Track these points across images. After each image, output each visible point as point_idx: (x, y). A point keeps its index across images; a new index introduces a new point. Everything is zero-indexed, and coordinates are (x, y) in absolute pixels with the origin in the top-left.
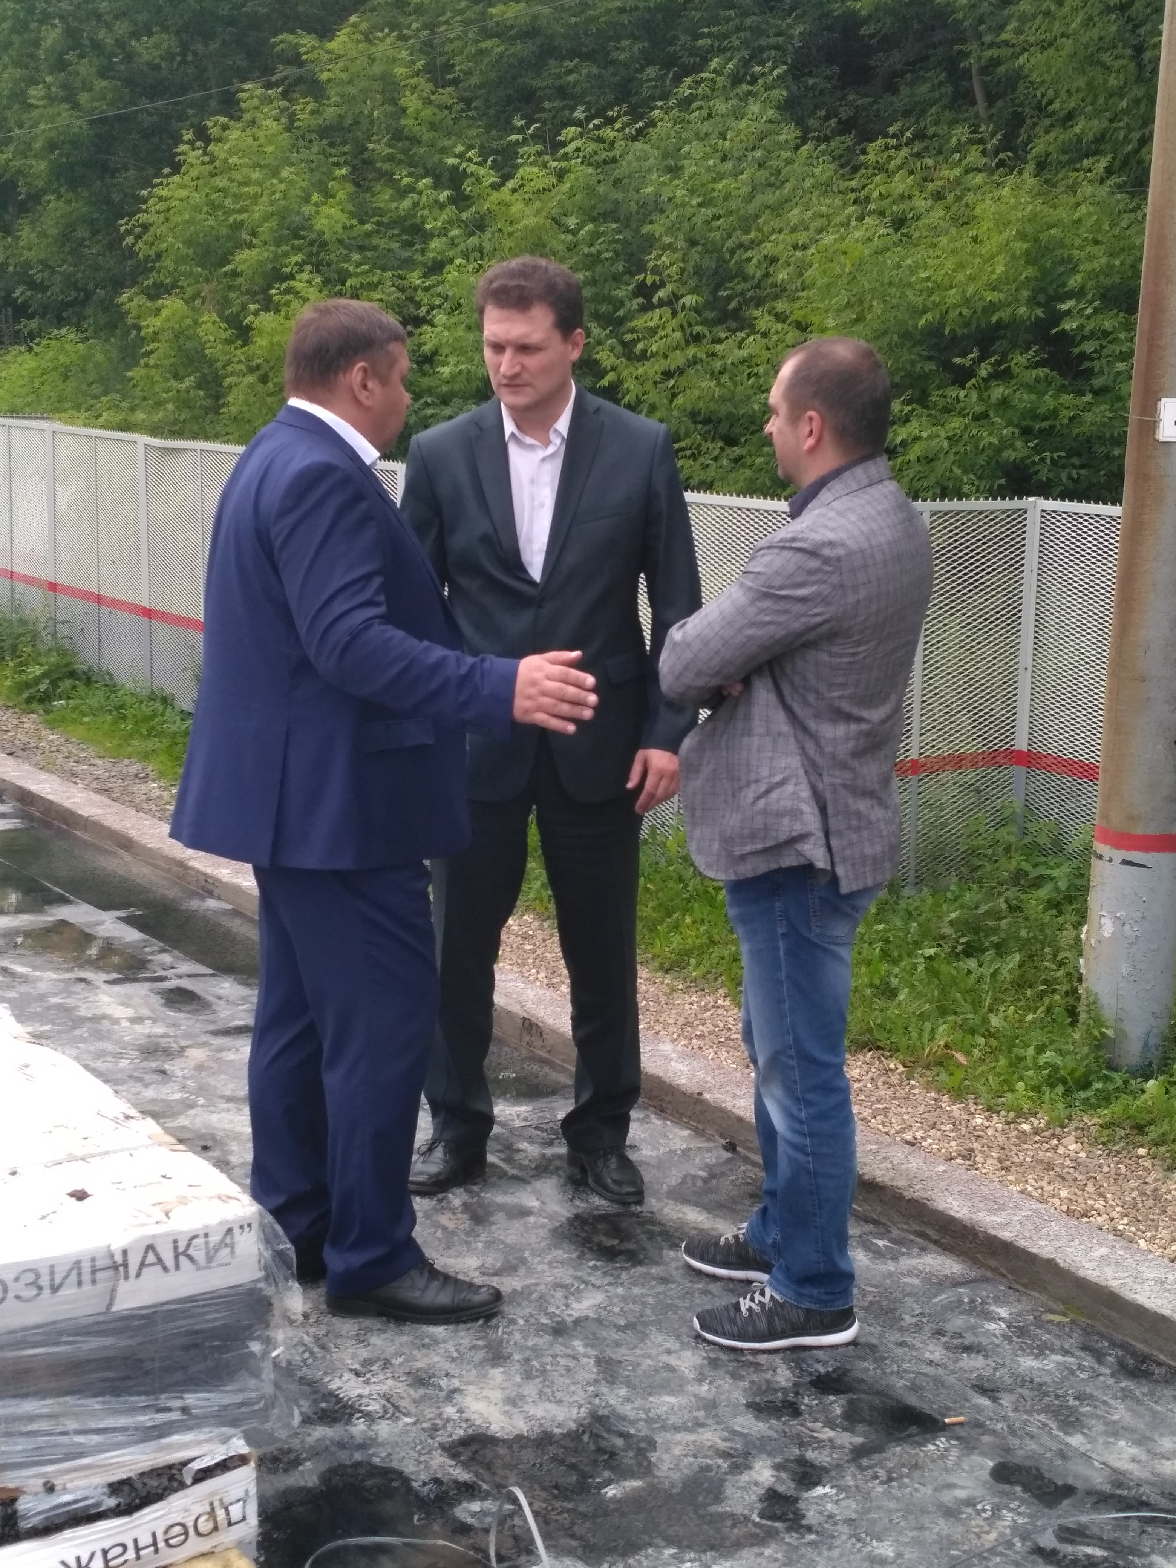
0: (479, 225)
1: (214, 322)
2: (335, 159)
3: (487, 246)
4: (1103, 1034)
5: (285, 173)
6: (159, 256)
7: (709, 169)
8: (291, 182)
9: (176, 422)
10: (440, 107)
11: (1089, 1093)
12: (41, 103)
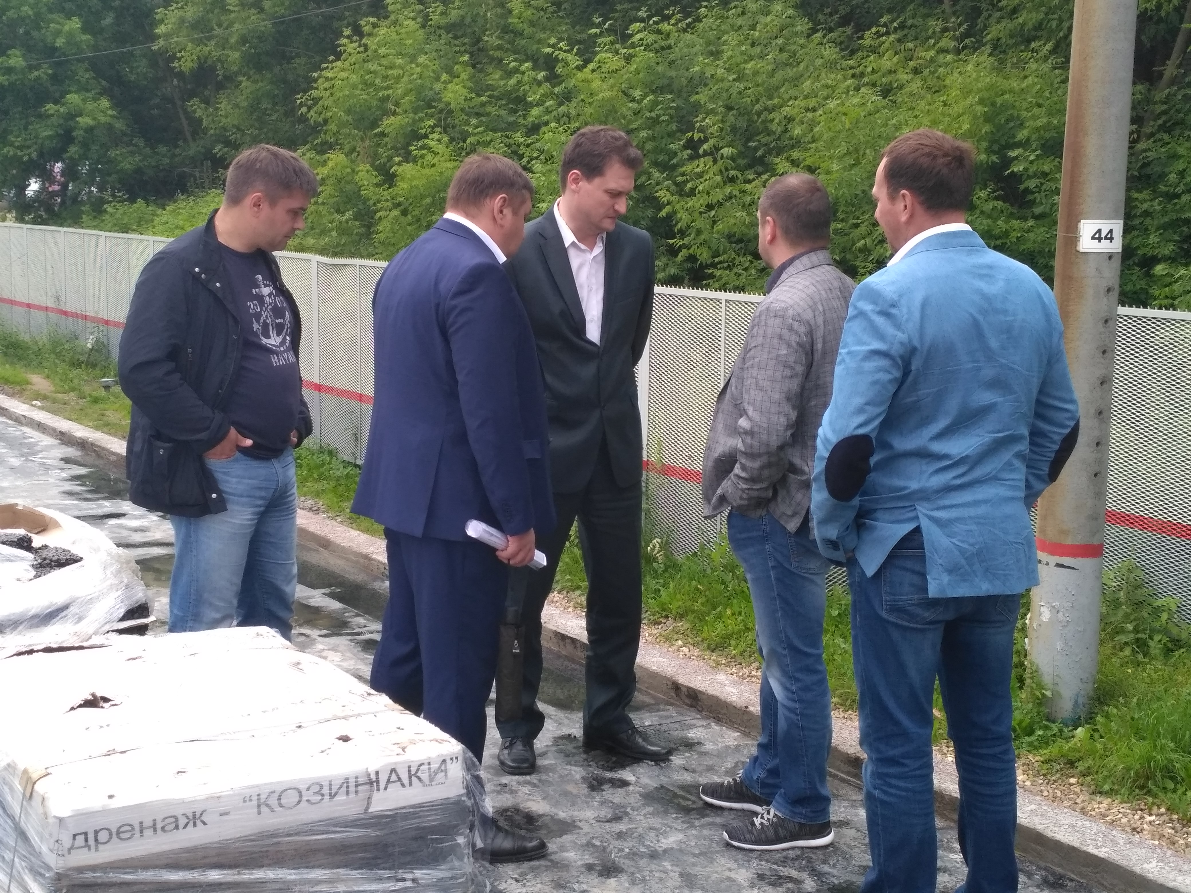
0: (567, 97)
1: (368, 172)
2: (458, 49)
3: (573, 112)
4: (1043, 695)
5: (421, 59)
6: (326, 122)
7: (742, 53)
8: (426, 66)
9: (338, 245)
10: (537, 9)
11: (1033, 738)
12: (236, 9)
